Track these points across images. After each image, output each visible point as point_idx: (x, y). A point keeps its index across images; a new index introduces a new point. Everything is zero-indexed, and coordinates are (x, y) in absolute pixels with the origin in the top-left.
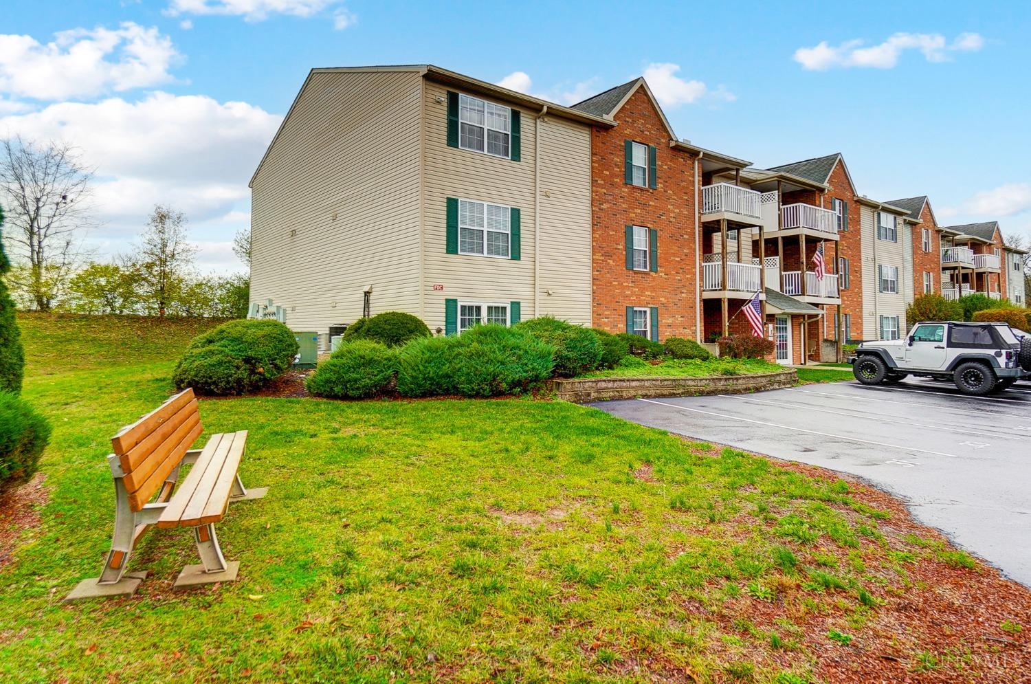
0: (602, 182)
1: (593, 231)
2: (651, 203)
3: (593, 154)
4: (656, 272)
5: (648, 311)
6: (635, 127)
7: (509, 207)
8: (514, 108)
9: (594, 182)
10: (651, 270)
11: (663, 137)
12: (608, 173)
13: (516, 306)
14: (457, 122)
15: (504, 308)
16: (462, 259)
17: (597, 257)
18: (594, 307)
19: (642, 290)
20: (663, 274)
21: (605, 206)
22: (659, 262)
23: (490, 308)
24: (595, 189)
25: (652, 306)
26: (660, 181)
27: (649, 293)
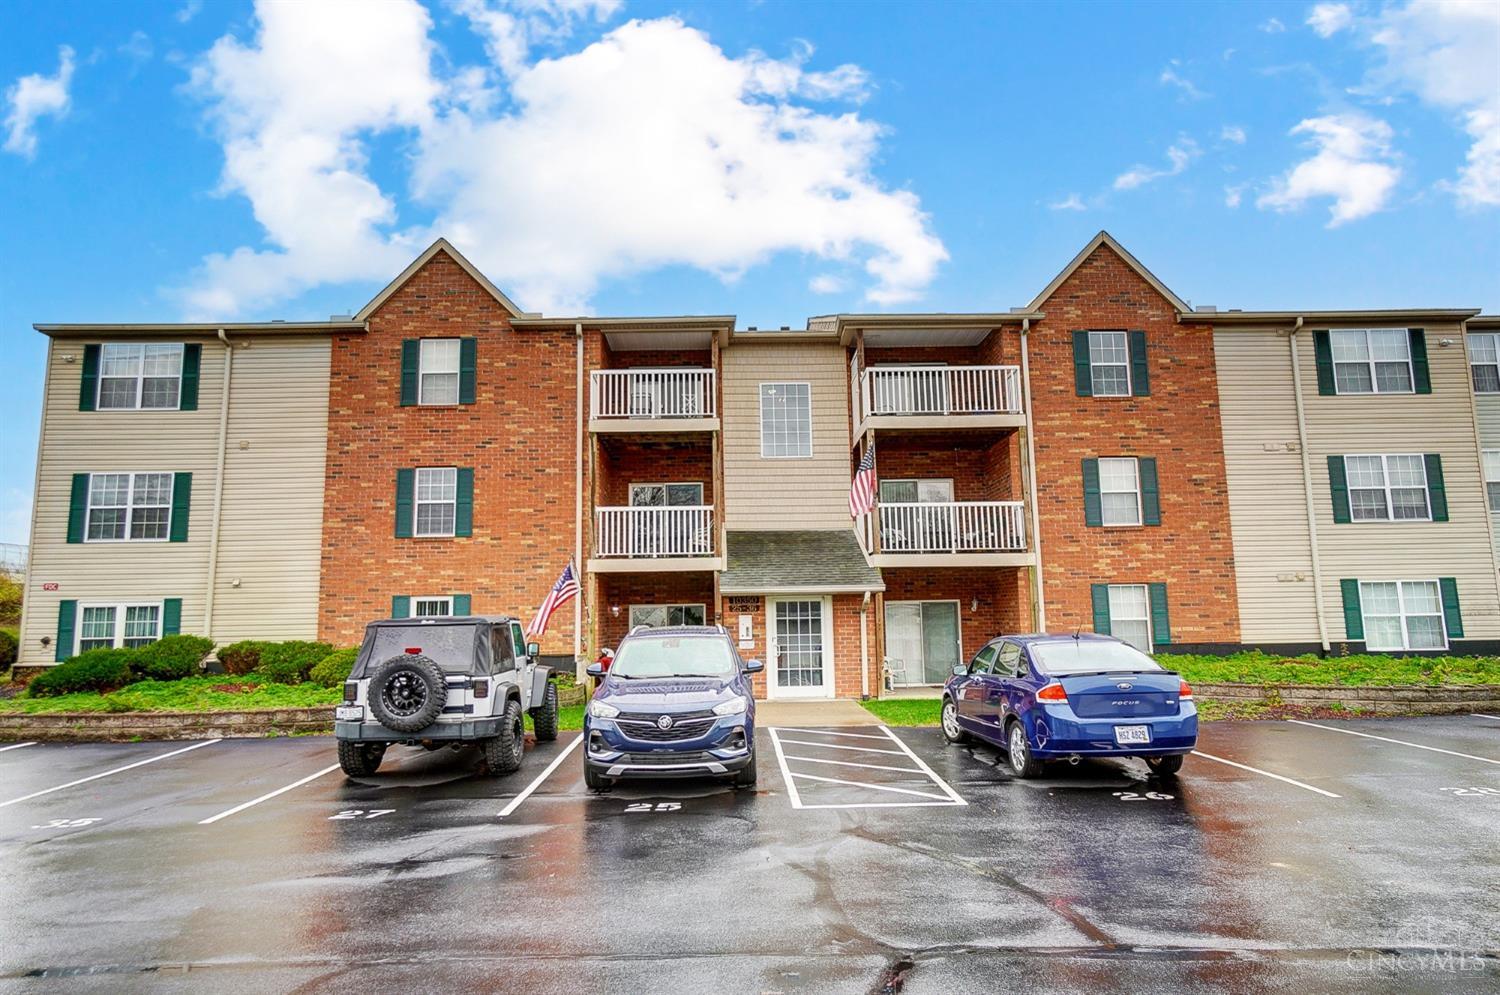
0: (350, 412)
1: (327, 487)
2: (460, 427)
3: (333, 374)
4: (469, 536)
5: (451, 600)
6: (429, 317)
7: (173, 473)
8: (189, 342)
9: (333, 414)
10: (457, 535)
11: (498, 317)
12: (362, 396)
13: (173, 607)
14: (94, 381)
15: (155, 609)
16: (93, 547)
17: (330, 524)
18: (321, 599)
19: (433, 568)
20: (487, 540)
21: (353, 447)
22: (478, 519)
23: (131, 610)
24: (333, 424)
25: (458, 593)
26: (483, 388)
27: (451, 572)
